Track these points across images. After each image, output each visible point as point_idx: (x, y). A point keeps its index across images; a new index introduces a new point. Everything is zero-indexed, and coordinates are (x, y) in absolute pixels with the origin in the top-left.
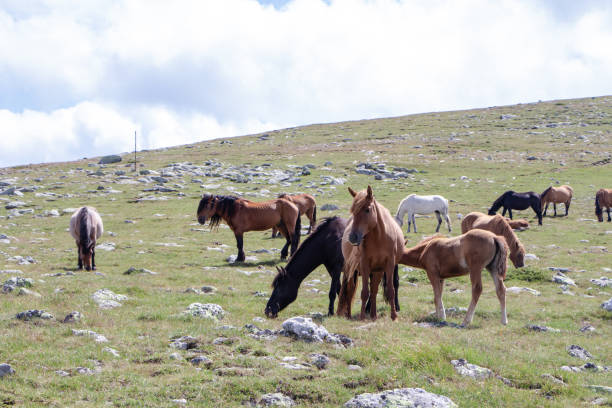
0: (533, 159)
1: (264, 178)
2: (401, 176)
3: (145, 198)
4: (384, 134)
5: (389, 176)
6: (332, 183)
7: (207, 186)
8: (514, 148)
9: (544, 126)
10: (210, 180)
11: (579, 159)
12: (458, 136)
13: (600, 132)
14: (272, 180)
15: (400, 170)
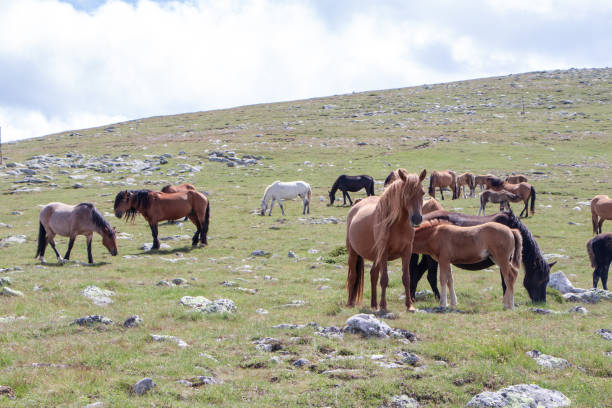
0: (363, 144)
1: (126, 168)
2: (251, 163)
3: (19, 190)
4: (222, 124)
5: (240, 163)
6: (190, 171)
7: (76, 177)
8: (344, 135)
9: (362, 114)
10: (76, 171)
11: (402, 143)
12: (289, 125)
13: (413, 119)
14: (134, 169)
15: (248, 157)
